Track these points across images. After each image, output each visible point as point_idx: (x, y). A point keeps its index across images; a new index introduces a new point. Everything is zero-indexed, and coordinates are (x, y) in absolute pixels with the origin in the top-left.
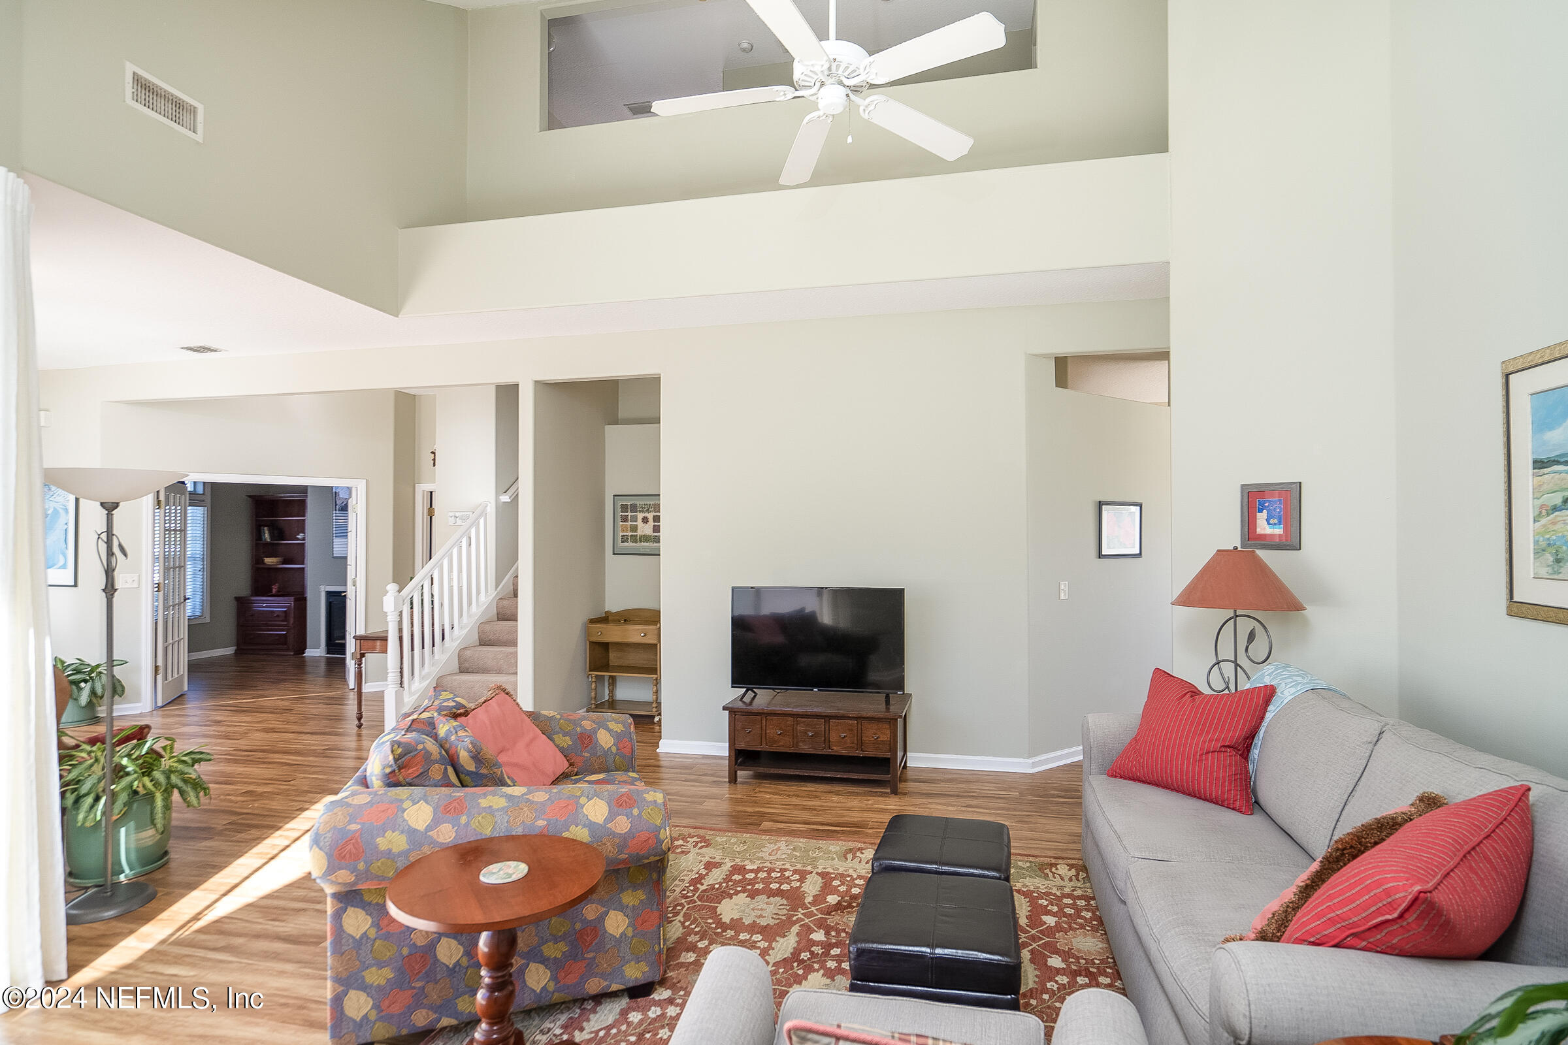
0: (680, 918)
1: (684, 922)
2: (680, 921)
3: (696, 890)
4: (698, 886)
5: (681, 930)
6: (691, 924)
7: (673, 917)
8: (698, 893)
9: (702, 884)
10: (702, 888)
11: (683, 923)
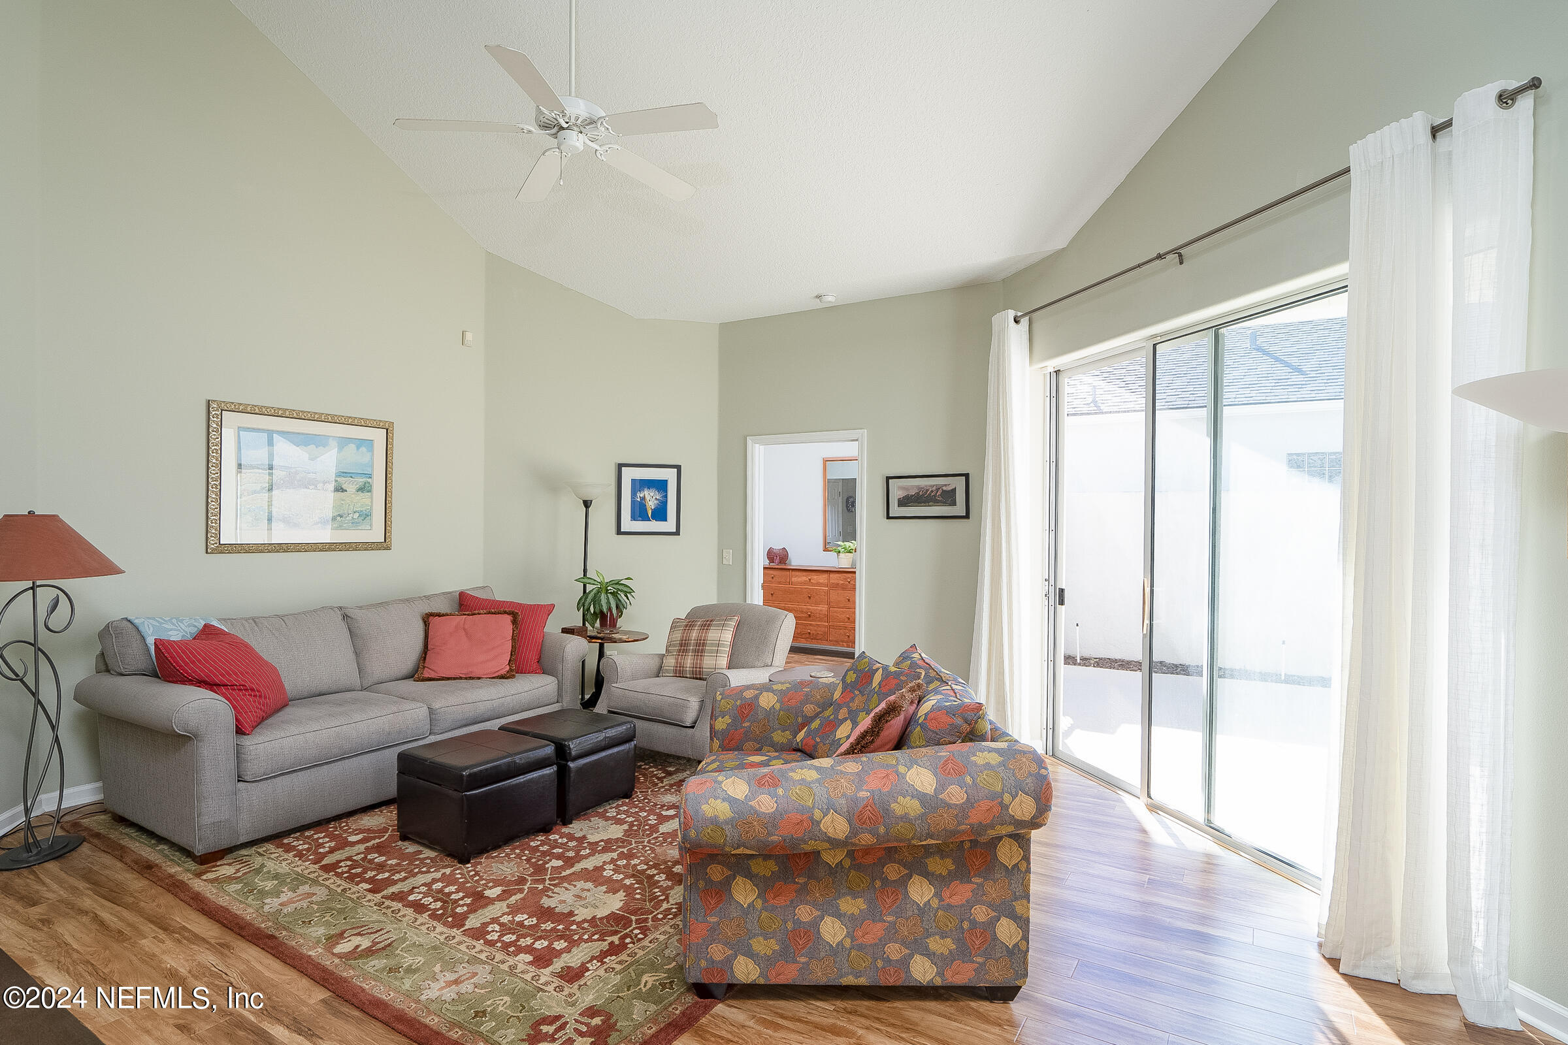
0: (665, 906)
1: (664, 900)
2: (668, 902)
3: (623, 938)
4: (617, 942)
5: (672, 892)
6: (660, 896)
7: (672, 908)
8: (625, 932)
9: (612, 943)
10: (615, 939)
11: (667, 899)
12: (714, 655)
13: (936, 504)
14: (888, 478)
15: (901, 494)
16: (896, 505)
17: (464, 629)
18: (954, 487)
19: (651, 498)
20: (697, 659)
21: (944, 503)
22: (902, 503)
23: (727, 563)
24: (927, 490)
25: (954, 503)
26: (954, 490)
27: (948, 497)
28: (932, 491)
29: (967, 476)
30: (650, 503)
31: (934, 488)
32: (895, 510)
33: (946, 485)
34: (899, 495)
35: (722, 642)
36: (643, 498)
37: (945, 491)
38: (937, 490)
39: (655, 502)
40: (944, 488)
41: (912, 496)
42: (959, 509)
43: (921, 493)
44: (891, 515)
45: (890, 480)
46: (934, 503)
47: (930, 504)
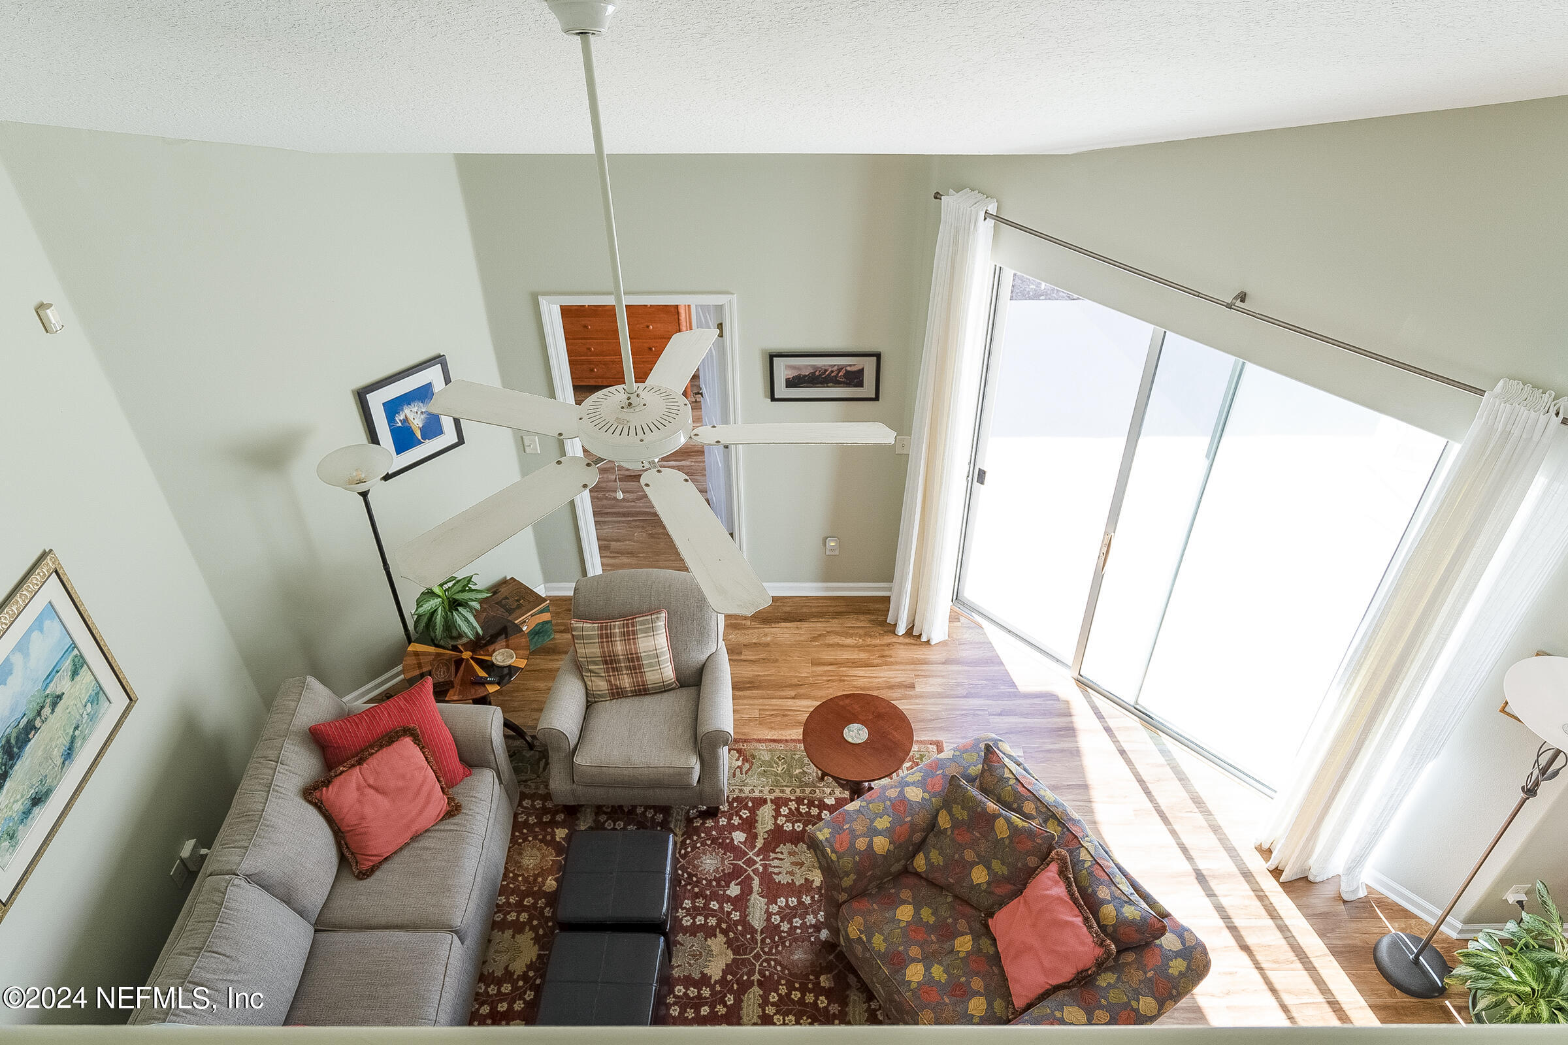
12: (656, 668)
13: (837, 385)
14: (772, 357)
15: (791, 374)
16: (784, 383)
17: (370, 786)
18: (861, 367)
19: (414, 416)
20: (637, 677)
21: (848, 384)
22: (791, 383)
23: (533, 452)
24: (826, 371)
25: (860, 384)
26: (861, 371)
27: (854, 378)
28: (832, 372)
29: (878, 356)
30: (415, 422)
31: (836, 368)
32: (781, 390)
33: (850, 365)
34: (787, 375)
35: (661, 650)
36: (406, 420)
37: (849, 371)
38: (839, 370)
39: (422, 417)
40: (849, 369)
41: (806, 376)
42: (868, 390)
43: (817, 373)
44: (776, 397)
45: (774, 359)
46: (835, 384)
47: (829, 385)
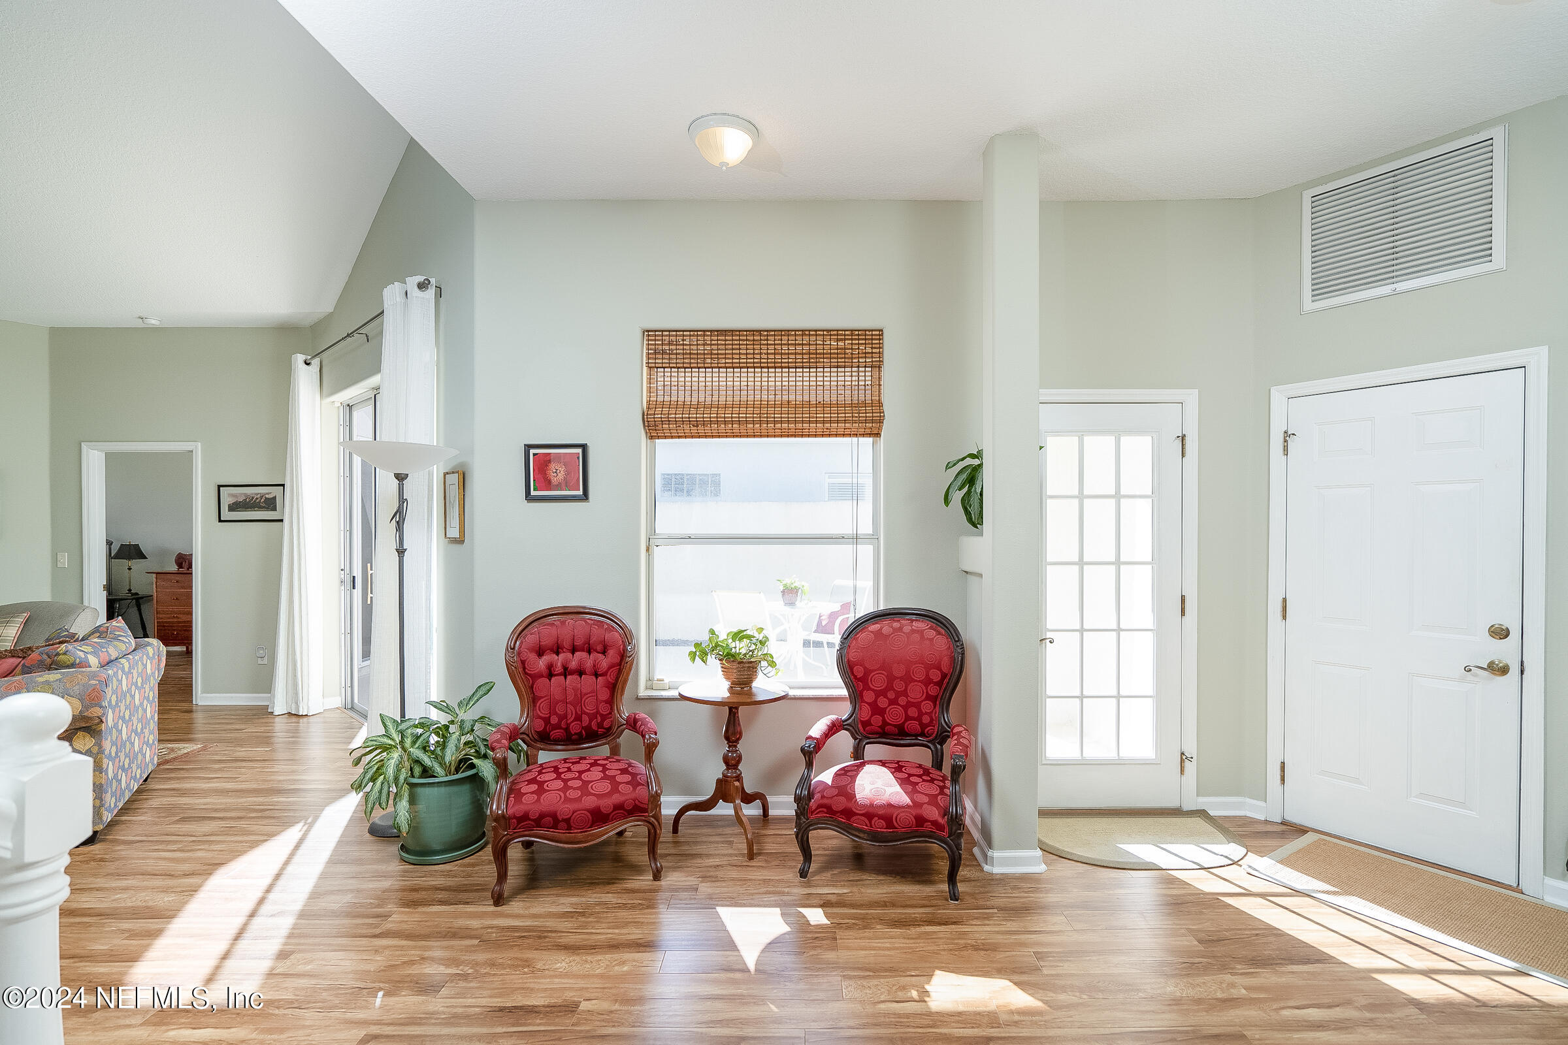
13: (261, 509)
14: (219, 486)
15: (232, 500)
16: (227, 510)
18: (274, 495)
21: (267, 509)
22: (232, 508)
23: (62, 567)
24: (253, 498)
25: (275, 509)
26: (275, 498)
27: (271, 504)
28: (257, 499)
29: (283, 486)
31: (258, 496)
32: (226, 515)
33: (268, 494)
34: (229, 501)
37: (267, 498)
38: (261, 497)
40: (267, 496)
41: (240, 502)
42: (279, 513)
43: (247, 500)
44: (222, 519)
45: (221, 488)
46: (259, 508)
47: (256, 509)
